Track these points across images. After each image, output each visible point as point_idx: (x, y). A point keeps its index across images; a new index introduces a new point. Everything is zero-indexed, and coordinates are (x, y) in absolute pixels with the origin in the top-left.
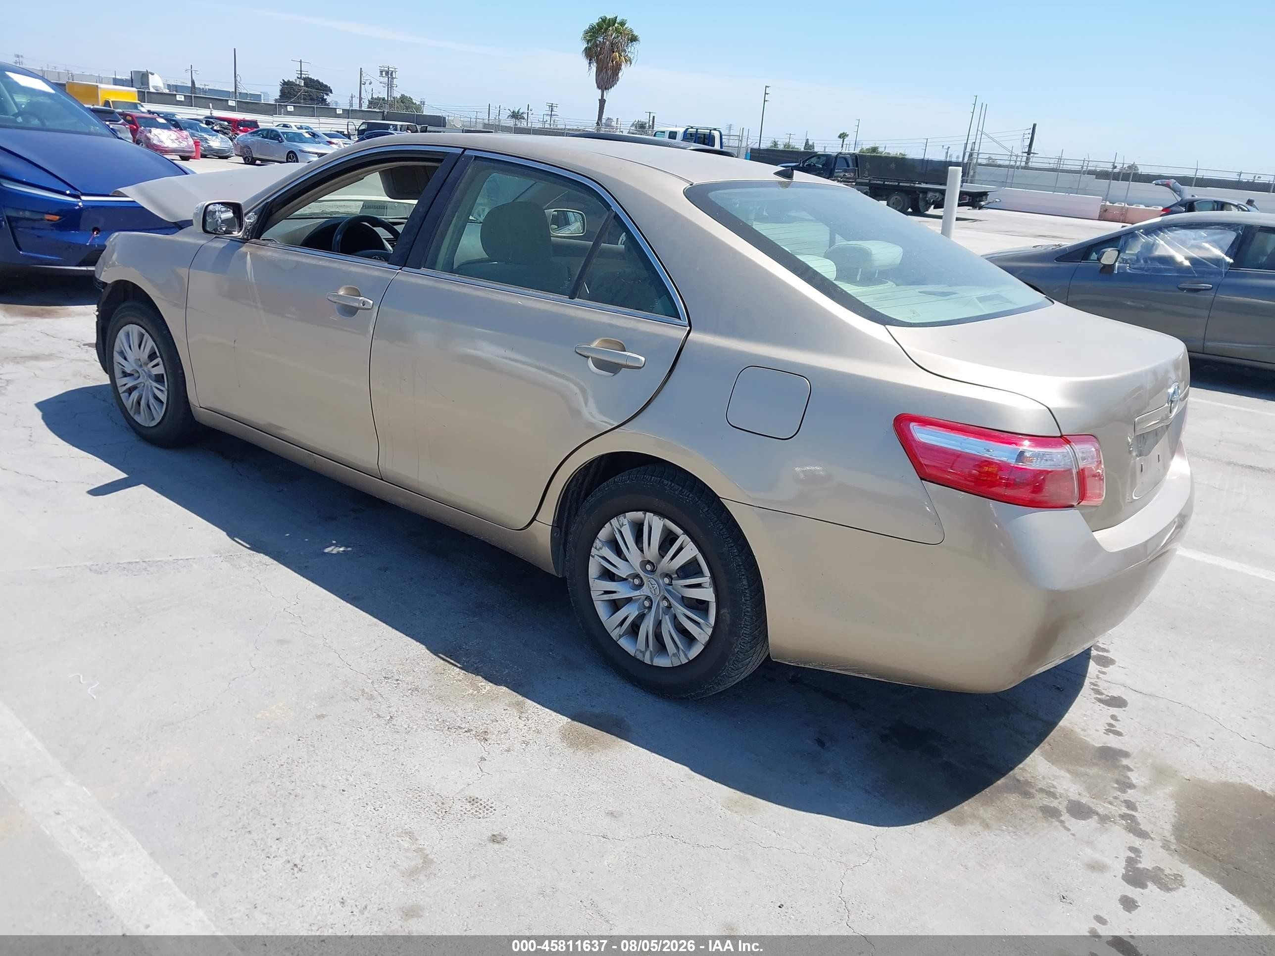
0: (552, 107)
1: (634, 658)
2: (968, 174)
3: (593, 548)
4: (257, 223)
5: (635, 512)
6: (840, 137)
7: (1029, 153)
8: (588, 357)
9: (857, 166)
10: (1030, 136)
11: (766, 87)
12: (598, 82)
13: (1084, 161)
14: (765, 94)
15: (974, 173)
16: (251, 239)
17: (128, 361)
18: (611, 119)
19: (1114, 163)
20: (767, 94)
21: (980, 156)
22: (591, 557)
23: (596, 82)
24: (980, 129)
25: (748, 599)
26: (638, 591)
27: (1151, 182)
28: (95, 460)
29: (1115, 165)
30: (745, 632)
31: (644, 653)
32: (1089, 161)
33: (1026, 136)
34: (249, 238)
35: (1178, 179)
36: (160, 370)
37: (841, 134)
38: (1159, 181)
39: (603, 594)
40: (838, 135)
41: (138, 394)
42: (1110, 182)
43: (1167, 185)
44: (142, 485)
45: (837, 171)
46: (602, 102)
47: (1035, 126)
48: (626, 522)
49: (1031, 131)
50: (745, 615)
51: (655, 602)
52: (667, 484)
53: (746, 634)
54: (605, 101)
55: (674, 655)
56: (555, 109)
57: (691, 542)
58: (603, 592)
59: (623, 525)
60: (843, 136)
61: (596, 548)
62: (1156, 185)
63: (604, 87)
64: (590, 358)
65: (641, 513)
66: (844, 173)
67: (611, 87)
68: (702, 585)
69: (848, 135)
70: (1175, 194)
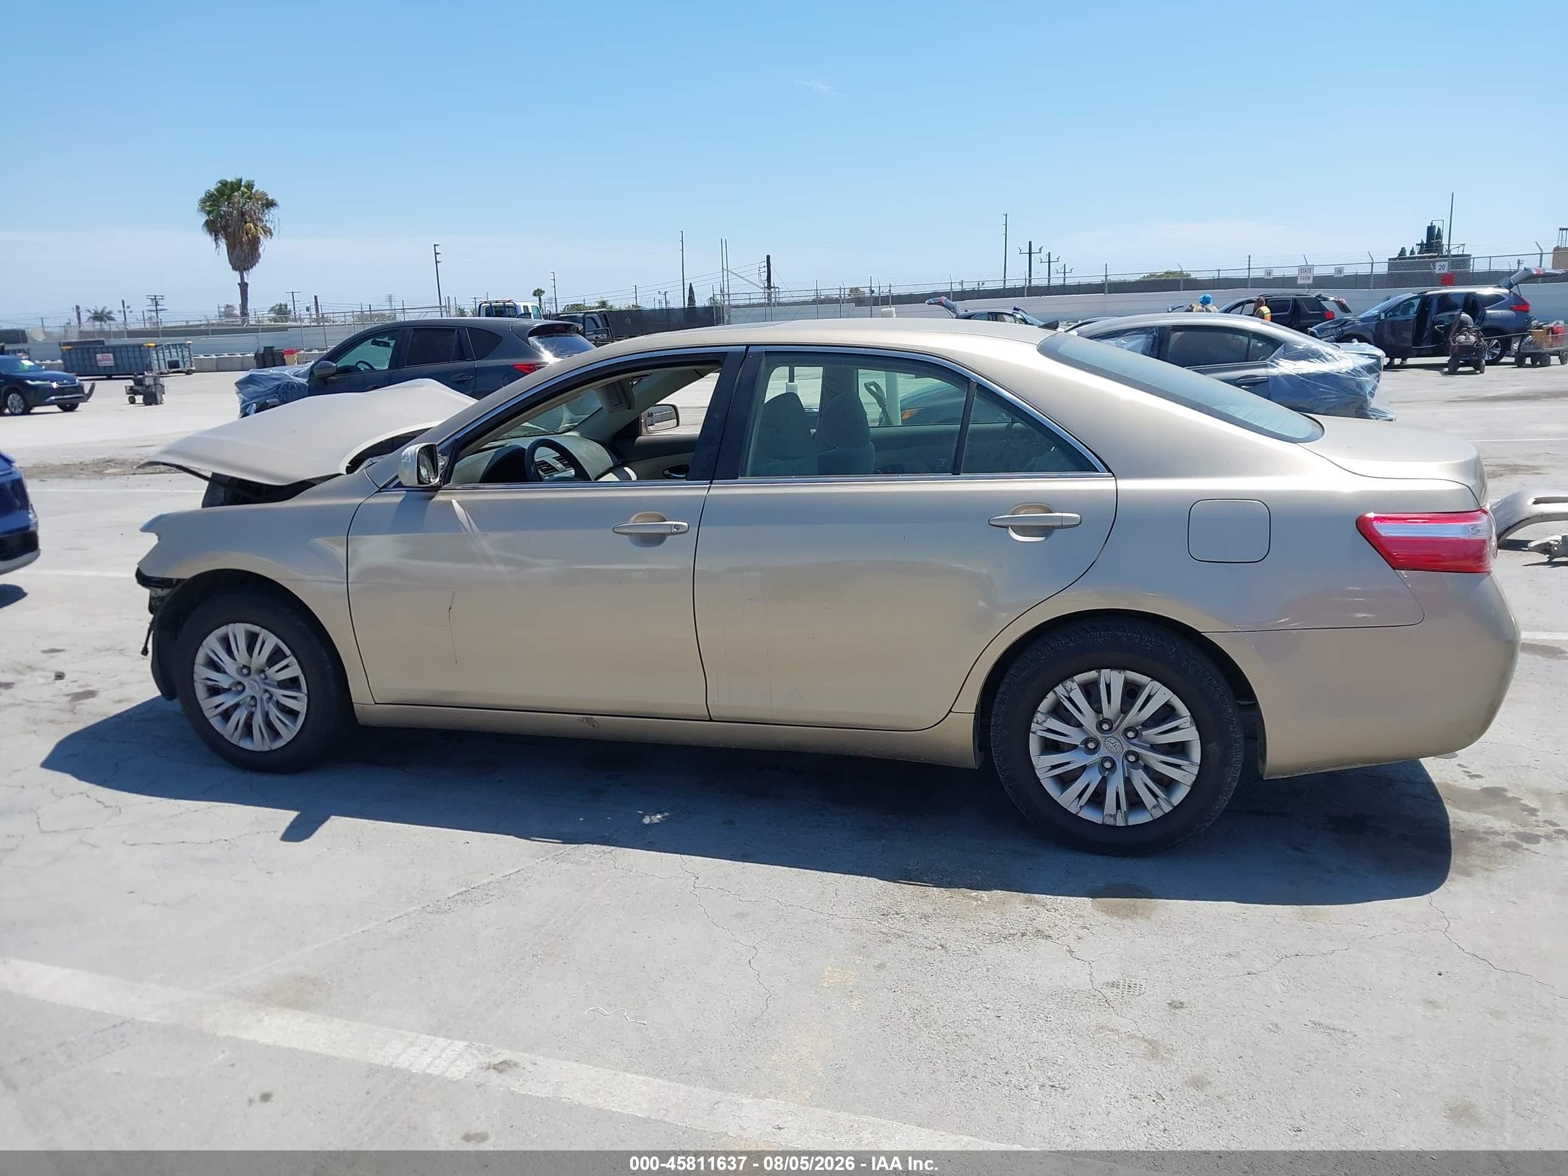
0: (155, 300)
1: (1104, 826)
2: (723, 319)
3: (1033, 724)
4: (448, 465)
5: (1086, 673)
6: (534, 295)
7: (769, 287)
8: (1007, 527)
9: (608, 326)
10: (766, 269)
11: (435, 245)
12: (233, 262)
13: (840, 289)
14: (436, 254)
15: (729, 316)
16: (444, 485)
17: (225, 672)
18: (231, 306)
19: (871, 287)
20: (438, 254)
21: (731, 297)
22: (1031, 734)
23: (230, 262)
24: (725, 267)
25: (1235, 725)
26: (1096, 755)
27: (924, 302)
28: (230, 806)
29: (873, 289)
30: (1237, 759)
31: (1114, 817)
32: (844, 289)
33: (762, 270)
34: (442, 484)
35: (947, 294)
36: (295, 671)
37: (535, 292)
38: (931, 300)
39: (1050, 770)
40: (532, 292)
41: (246, 712)
42: (871, 308)
43: (940, 303)
44: (333, 817)
45: (588, 333)
46: (244, 287)
47: (768, 257)
48: (1075, 686)
49: (765, 264)
50: (1235, 742)
51: (1118, 761)
52: (1123, 635)
53: (1237, 761)
54: (247, 284)
55: (1154, 807)
56: (160, 302)
57: (1163, 687)
58: (1050, 768)
59: (1071, 690)
60: (538, 293)
61: (1037, 723)
62: (929, 304)
63: (242, 268)
64: (1010, 528)
65: (1094, 672)
66: (596, 336)
67: (252, 267)
68: (1179, 727)
69: (544, 291)
70: (949, 311)
